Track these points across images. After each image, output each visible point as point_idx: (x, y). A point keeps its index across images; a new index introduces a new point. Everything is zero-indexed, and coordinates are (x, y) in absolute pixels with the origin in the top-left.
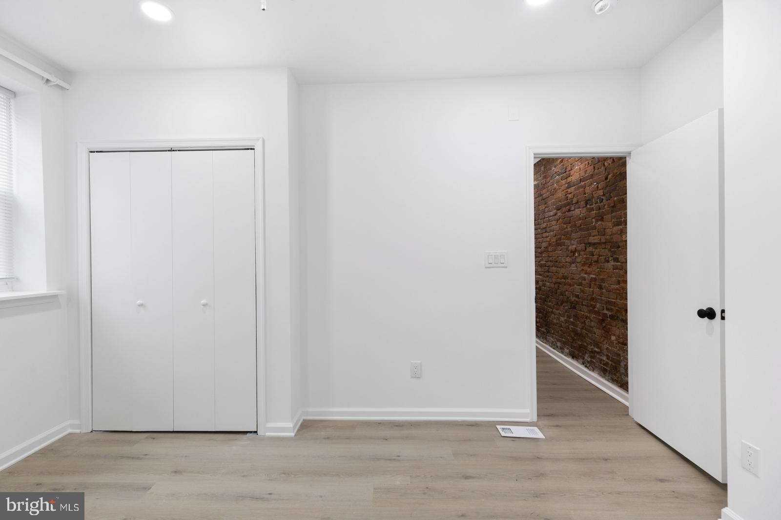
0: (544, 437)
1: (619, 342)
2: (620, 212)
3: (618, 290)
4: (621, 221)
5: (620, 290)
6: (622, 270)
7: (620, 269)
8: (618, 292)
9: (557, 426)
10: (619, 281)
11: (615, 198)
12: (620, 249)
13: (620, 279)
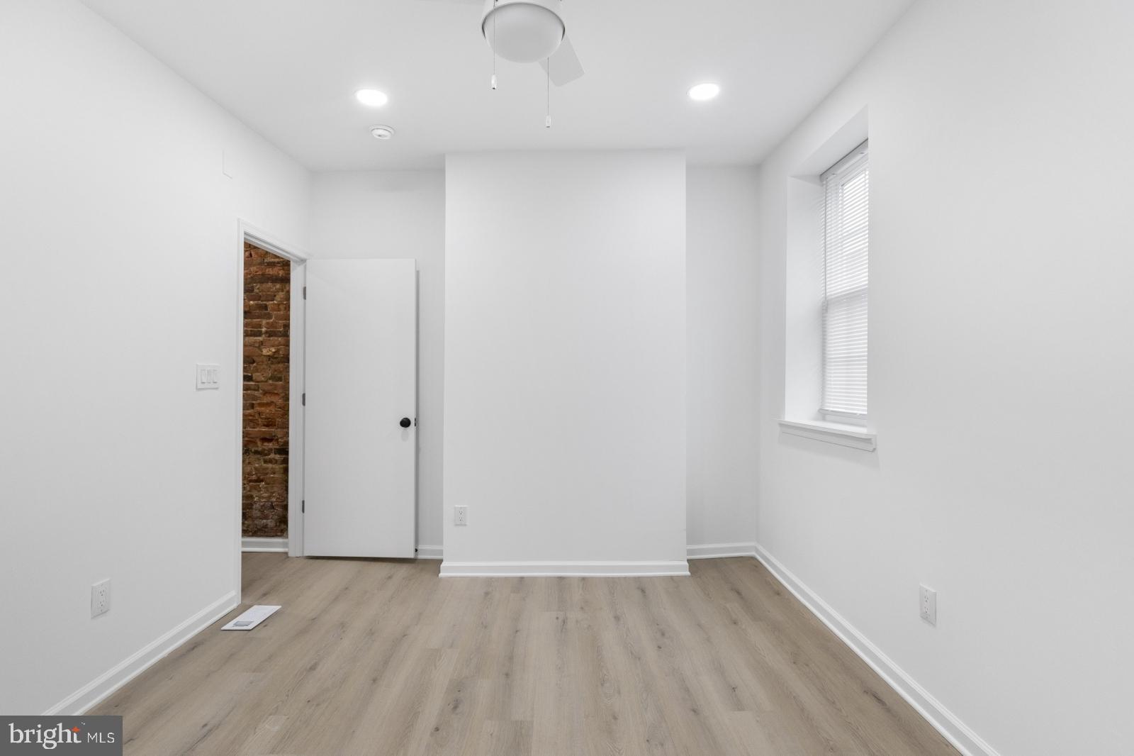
0: (280, 607)
1: (250, 481)
2: (259, 320)
3: (251, 416)
4: (261, 331)
5: (254, 416)
6: (258, 390)
7: (255, 390)
8: (250, 418)
9: (265, 595)
10: (253, 404)
11: (251, 302)
12: (255, 364)
13: (254, 402)
